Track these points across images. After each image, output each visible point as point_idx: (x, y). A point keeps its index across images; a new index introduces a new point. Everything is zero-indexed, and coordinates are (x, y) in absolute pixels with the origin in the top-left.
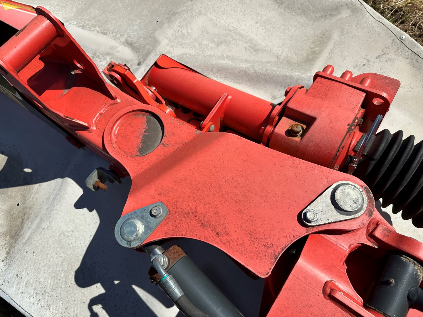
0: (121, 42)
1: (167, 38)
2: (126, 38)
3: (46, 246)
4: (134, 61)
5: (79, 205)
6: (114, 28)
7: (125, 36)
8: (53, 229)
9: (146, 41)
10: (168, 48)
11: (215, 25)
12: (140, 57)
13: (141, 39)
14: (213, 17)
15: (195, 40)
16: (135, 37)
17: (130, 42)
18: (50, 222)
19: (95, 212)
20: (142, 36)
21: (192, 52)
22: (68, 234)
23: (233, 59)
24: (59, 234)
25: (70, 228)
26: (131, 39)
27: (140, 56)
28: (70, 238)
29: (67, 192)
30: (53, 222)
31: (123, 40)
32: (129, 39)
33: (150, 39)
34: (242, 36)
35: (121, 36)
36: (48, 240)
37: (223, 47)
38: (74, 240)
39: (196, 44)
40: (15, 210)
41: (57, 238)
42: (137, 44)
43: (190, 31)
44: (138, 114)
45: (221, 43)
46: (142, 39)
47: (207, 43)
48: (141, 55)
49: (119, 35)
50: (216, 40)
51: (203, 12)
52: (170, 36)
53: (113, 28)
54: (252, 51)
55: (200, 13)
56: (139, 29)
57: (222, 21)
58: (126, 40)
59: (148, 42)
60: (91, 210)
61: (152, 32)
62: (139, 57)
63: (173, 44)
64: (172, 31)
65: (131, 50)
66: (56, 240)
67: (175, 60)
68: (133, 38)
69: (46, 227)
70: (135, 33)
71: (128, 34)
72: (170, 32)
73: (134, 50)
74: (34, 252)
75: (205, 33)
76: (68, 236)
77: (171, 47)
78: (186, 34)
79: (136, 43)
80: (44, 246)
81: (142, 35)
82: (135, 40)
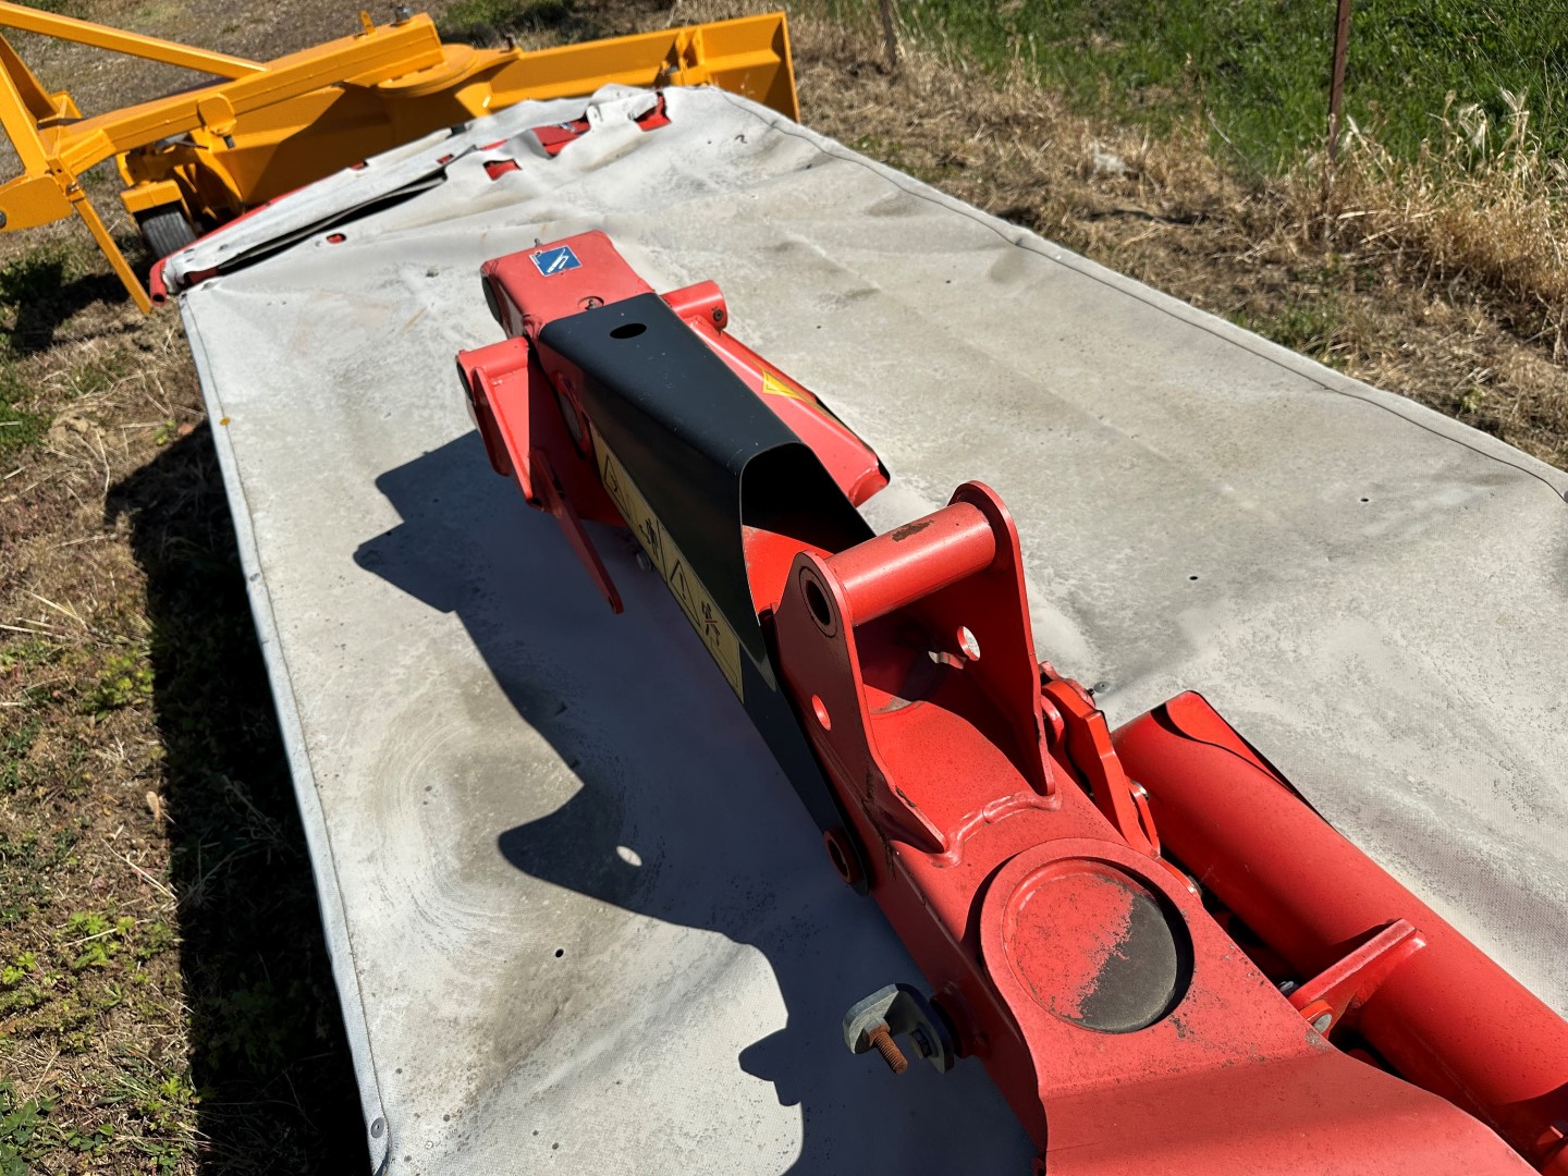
0: (1052, 593)
1: (1221, 645)
2: (1073, 589)
3: (601, 1145)
4: (1082, 672)
5: (756, 1060)
6: (1039, 544)
7: (1072, 581)
8: (647, 1100)
9: (1144, 626)
10: (1217, 679)
11: (1398, 663)
12: (1108, 668)
13: (1123, 613)
14: (1397, 636)
15: (1317, 688)
16: (1106, 597)
17: (1085, 608)
18: (648, 1072)
19: (797, 1111)
20: (1129, 603)
21: (1299, 722)
22: (681, 1142)
23: (1440, 801)
24: (655, 1126)
25: (697, 1128)
26: (1089, 599)
27: (1108, 663)
28: (683, 1158)
29: (739, 997)
30: (655, 1077)
31: (1062, 590)
32: (1081, 593)
33: (1157, 625)
34: (1492, 738)
35: (1057, 575)
36: (614, 1129)
37: (1410, 748)
39: (1317, 704)
40: (545, 966)
41: (643, 1136)
42: (1106, 623)
43: (1305, 651)
44: (1109, 878)
45: (1408, 731)
46: (1129, 613)
47: (1357, 712)
48: (1113, 663)
49: (1050, 571)
50: (1391, 714)
51: (1366, 607)
52: (1234, 643)
53: (1037, 540)
54: (1519, 802)
55: (1353, 608)
56: (1124, 578)
57: (1427, 662)
58: (1071, 594)
59: (1149, 633)
60: (786, 1100)
61: (1167, 603)
62: (1103, 665)
63: (1237, 670)
64: (1244, 631)
65: (1083, 634)
66: (638, 1141)
67: (1233, 724)
68: (1096, 599)
69: (627, 1080)
70: (1106, 585)
71: (1081, 579)
72: (1236, 632)
73: (1091, 637)
74: (555, 1147)
75: (1355, 677)
76: (678, 1150)
77: (1229, 677)
78: (1291, 656)
79: (1104, 616)
80: (595, 1144)
81: (1133, 600)
82: (1101, 606)
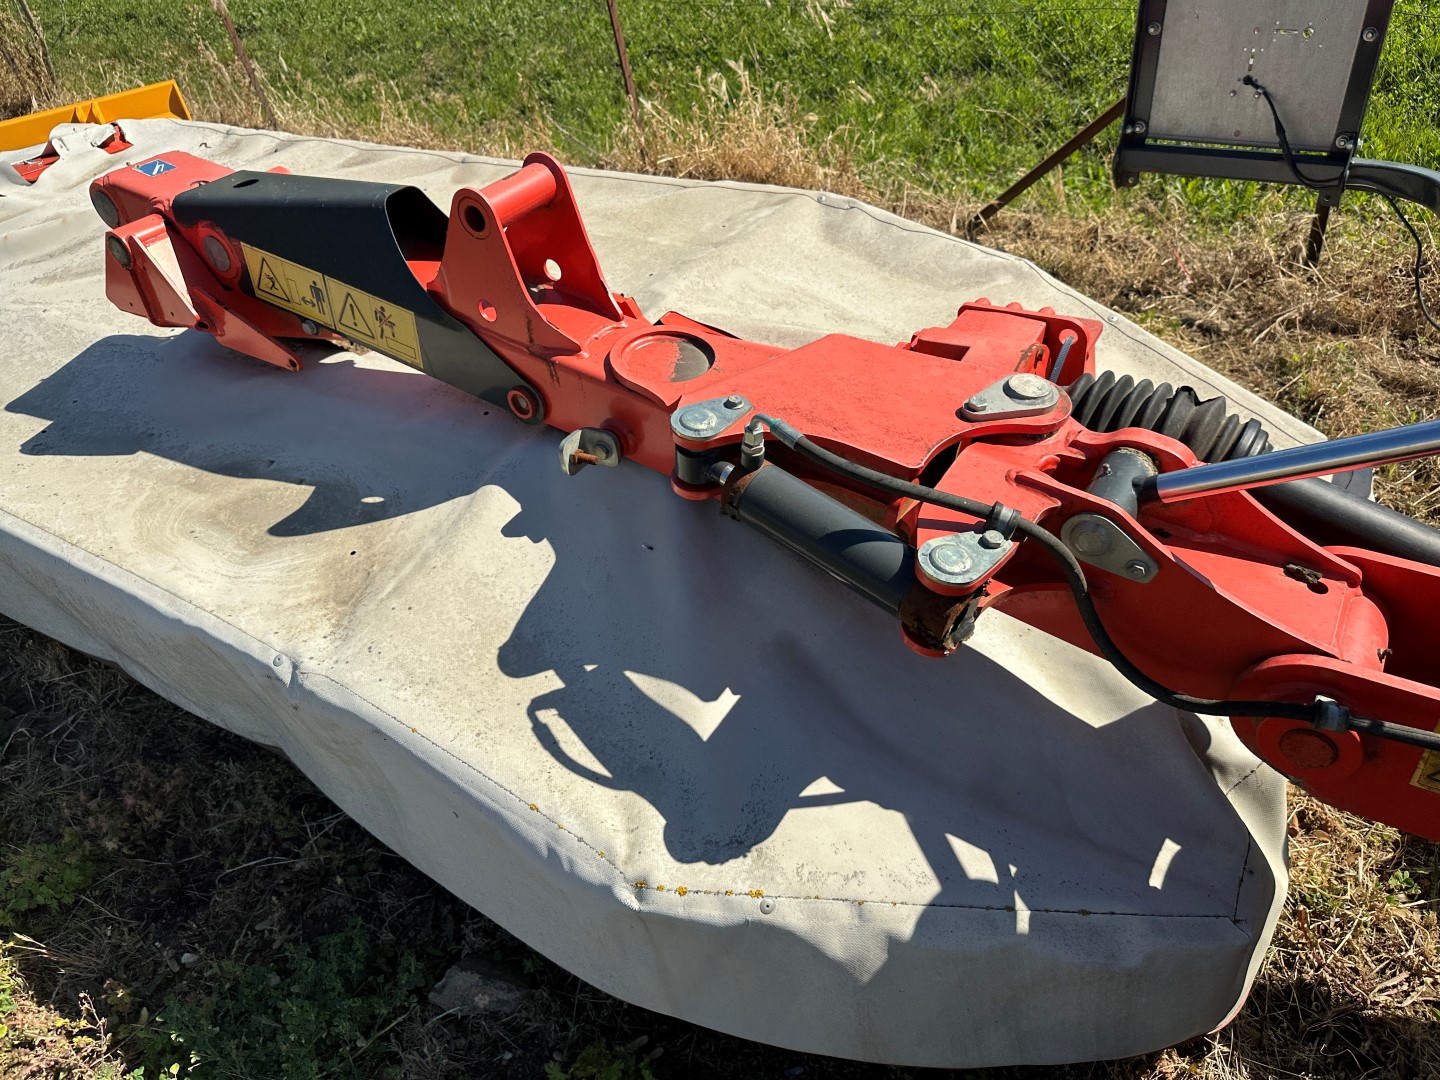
1: (677, 290)
3: (438, 598)
5: (511, 530)
8: (456, 568)
10: (681, 304)
11: (765, 281)
14: (760, 270)
15: (731, 298)
18: (451, 556)
19: (545, 542)
21: (727, 313)
22: (485, 580)
23: (804, 325)
24: (467, 578)
25: (493, 570)
28: (490, 587)
29: (488, 506)
30: (455, 556)
34: (818, 300)
36: (443, 588)
37: (783, 310)
38: (498, 592)
39: (733, 303)
40: (346, 561)
41: (462, 585)
43: (719, 285)
45: (780, 304)
47: (753, 302)
50: (770, 300)
51: (741, 262)
52: (683, 288)
54: (838, 319)
55: (735, 263)
57: (778, 278)
60: (536, 540)
61: (642, 286)
63: (689, 299)
64: (686, 282)
66: (460, 588)
67: (697, 319)
69: (439, 564)
72: (682, 284)
74: (410, 608)
75: (747, 290)
76: (486, 584)
77: (686, 302)
78: (713, 288)
80: (434, 599)
